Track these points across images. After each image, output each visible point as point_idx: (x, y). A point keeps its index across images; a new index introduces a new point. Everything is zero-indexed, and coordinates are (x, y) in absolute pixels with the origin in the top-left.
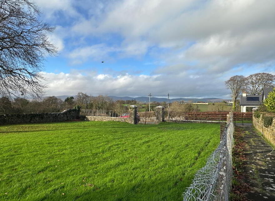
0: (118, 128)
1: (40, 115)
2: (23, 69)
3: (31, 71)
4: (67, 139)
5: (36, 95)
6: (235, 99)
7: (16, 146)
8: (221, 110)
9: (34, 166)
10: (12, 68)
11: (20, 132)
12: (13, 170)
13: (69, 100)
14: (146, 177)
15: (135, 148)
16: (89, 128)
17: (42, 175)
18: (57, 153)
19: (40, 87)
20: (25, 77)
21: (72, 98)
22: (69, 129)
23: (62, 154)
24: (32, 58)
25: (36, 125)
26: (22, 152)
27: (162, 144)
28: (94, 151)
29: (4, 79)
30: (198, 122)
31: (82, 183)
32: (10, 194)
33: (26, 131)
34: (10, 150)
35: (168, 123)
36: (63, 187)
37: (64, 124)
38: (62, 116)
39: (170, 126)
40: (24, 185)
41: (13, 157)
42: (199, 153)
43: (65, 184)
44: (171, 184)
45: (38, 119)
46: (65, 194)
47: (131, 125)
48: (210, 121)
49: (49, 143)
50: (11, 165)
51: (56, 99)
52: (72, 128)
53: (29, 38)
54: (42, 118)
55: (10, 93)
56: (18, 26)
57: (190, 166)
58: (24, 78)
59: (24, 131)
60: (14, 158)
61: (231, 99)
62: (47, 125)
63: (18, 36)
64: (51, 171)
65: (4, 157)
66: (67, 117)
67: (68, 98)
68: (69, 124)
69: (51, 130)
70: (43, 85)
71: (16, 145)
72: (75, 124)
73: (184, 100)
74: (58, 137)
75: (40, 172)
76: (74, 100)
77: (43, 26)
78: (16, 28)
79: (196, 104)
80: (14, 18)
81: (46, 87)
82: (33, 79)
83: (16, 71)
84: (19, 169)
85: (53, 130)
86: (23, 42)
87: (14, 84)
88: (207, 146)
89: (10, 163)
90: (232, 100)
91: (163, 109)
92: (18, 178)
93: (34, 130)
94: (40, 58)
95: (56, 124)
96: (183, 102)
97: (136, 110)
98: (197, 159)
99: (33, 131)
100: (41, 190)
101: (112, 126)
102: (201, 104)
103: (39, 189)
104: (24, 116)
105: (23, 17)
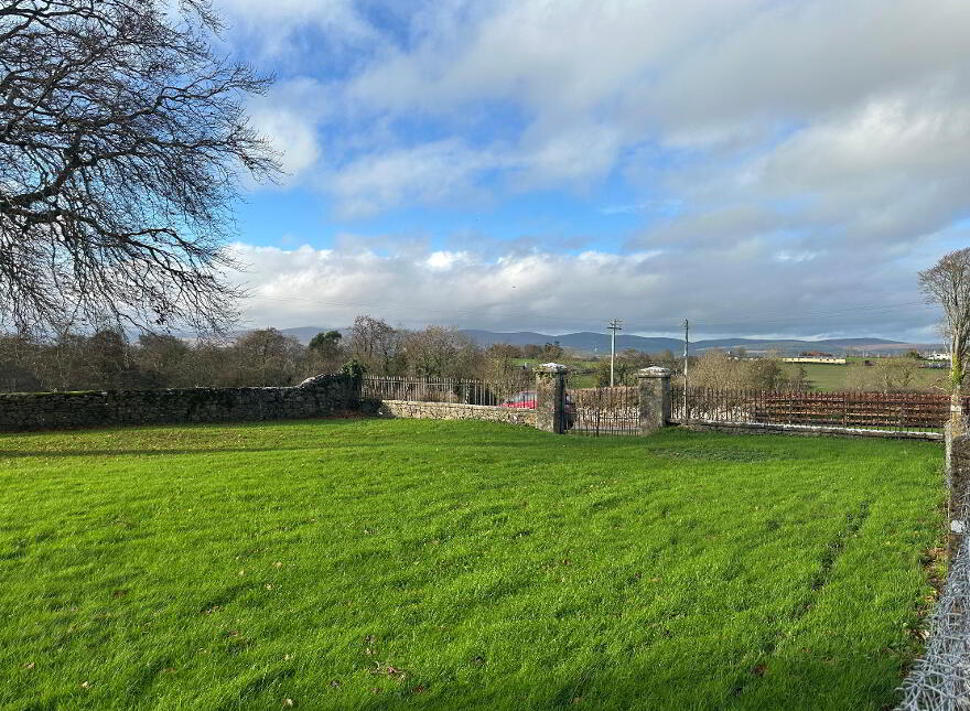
0: (499, 448)
1: (221, 394)
2: (165, 230)
3: (189, 238)
4: (313, 484)
5: (206, 322)
6: (961, 342)
7: (134, 505)
8: (898, 385)
9: (190, 584)
10: (129, 226)
11: (154, 452)
12: (116, 593)
13: (325, 342)
14: (614, 650)
15: (562, 525)
16: (392, 444)
17: (216, 621)
18: (275, 535)
19: (221, 296)
20: (172, 260)
21: (335, 335)
22: (323, 446)
23: (290, 542)
24: (193, 192)
25: (206, 430)
26: (151, 529)
27: (670, 517)
28: (408, 534)
29: (100, 267)
30: (811, 431)
31: (362, 661)
32: (99, 688)
33: (173, 452)
34: (112, 518)
35: (688, 431)
36: (291, 673)
37: (304, 428)
38: (299, 398)
39: (697, 443)
40: (150, 657)
41: (121, 544)
42: (827, 560)
43: (297, 659)
44: (719, 687)
45: (214, 408)
46: (296, 704)
47: (543, 435)
48: (859, 430)
49: (248, 498)
50: (110, 576)
51: (281, 337)
52: (334, 440)
53: (183, 120)
54: (230, 405)
55: (121, 317)
56: (146, 75)
57: (794, 615)
58: (168, 261)
59: (166, 452)
60: (123, 548)
61: (943, 341)
62: (246, 430)
63: (146, 112)
64: (250, 604)
65: (91, 542)
66: (318, 404)
67: (320, 336)
68: (322, 430)
69: (258, 450)
70: (231, 288)
71: (134, 499)
72: (344, 427)
73: (745, 347)
74: (280, 475)
75: (210, 605)
76: (341, 343)
77: (232, 73)
78: (140, 84)
79: (796, 360)
80: (131, 48)
81: (241, 296)
82: (198, 265)
83: (140, 239)
84: (139, 594)
85: (266, 449)
86: (164, 135)
87: (133, 284)
88: (856, 529)
89: (108, 567)
90: (948, 346)
91: (666, 378)
92: (131, 625)
93: (202, 446)
94: (221, 189)
95: (275, 428)
96: (742, 354)
97: (562, 381)
98: (818, 584)
99: (198, 452)
100: (210, 679)
101: (476, 439)
102: (816, 363)
103: (201, 677)
104: (167, 397)
105: (163, 45)
